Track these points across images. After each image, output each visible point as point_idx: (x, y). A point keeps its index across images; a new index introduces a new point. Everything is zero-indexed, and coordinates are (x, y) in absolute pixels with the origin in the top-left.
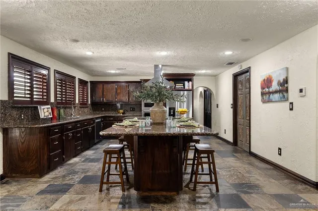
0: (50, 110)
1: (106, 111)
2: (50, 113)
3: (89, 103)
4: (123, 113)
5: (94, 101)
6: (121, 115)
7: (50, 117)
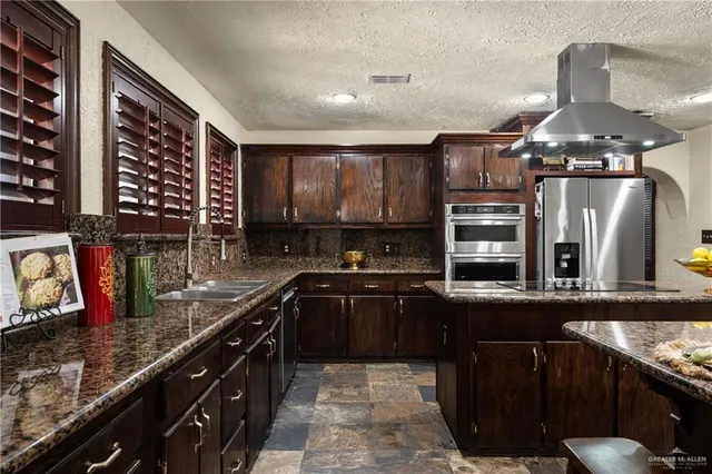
0: (69, 265)
1: (297, 255)
2: (66, 285)
3: (240, 226)
4: (361, 265)
5: (255, 220)
6: (355, 269)
7: (65, 309)
